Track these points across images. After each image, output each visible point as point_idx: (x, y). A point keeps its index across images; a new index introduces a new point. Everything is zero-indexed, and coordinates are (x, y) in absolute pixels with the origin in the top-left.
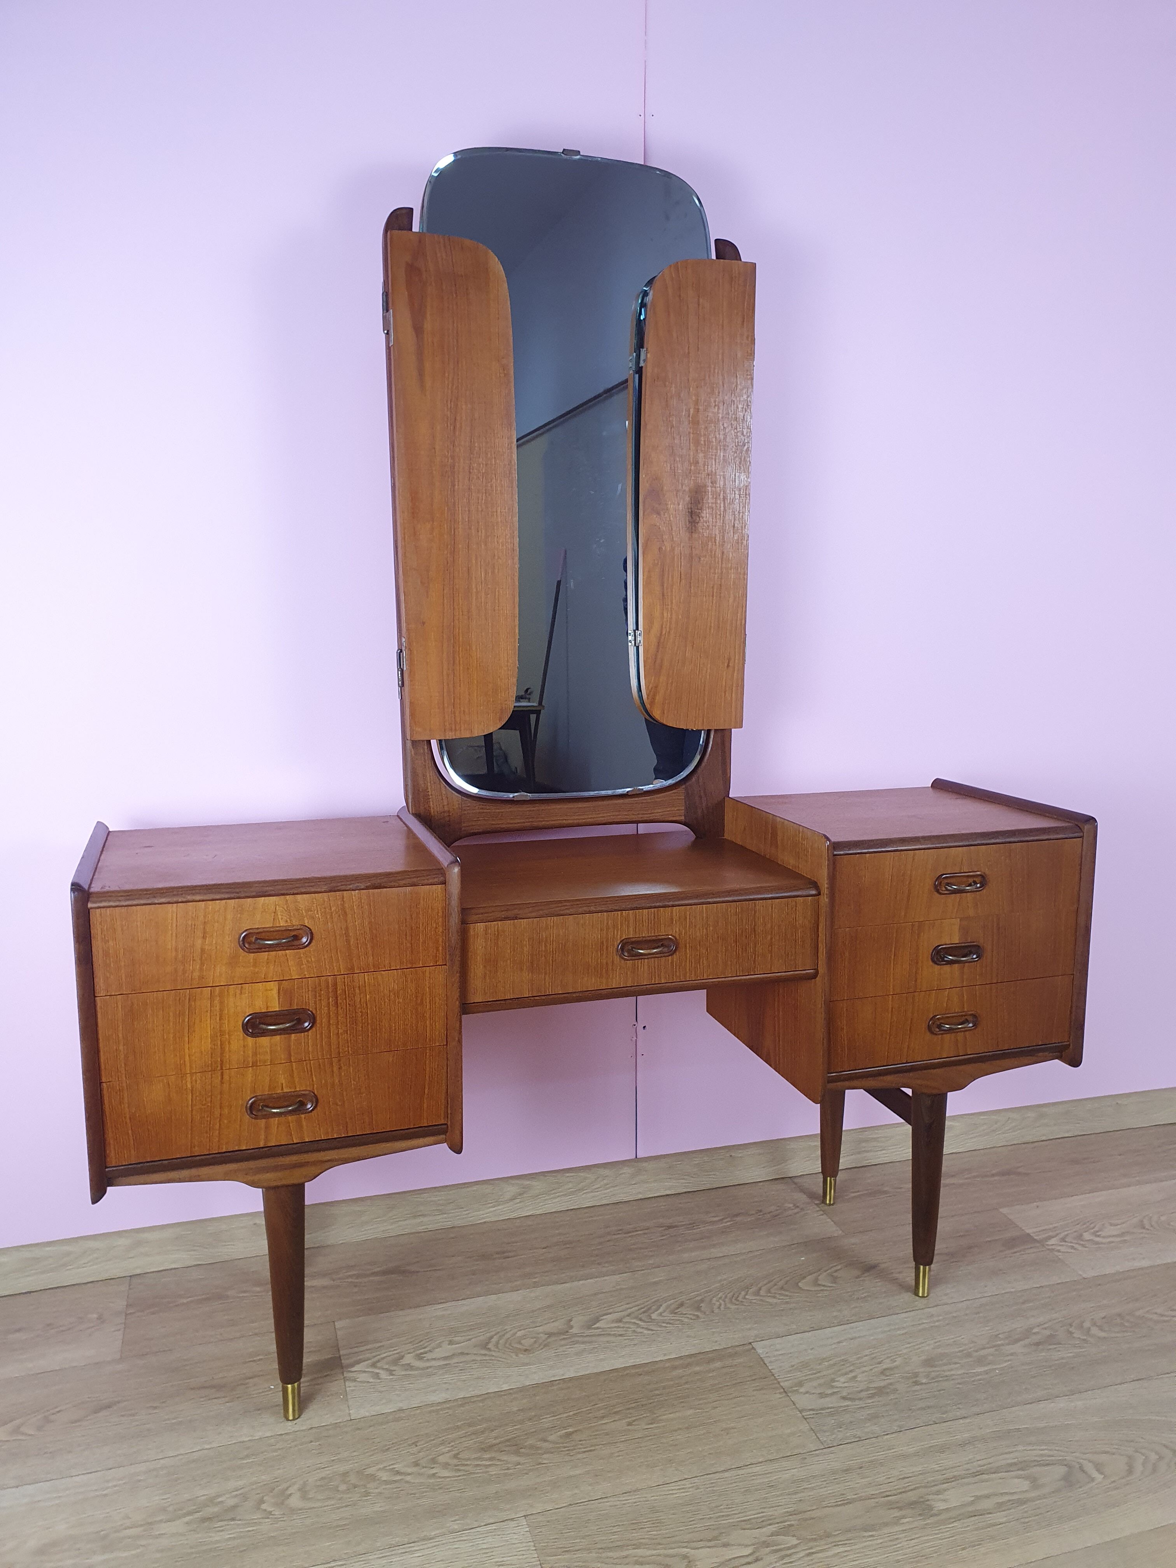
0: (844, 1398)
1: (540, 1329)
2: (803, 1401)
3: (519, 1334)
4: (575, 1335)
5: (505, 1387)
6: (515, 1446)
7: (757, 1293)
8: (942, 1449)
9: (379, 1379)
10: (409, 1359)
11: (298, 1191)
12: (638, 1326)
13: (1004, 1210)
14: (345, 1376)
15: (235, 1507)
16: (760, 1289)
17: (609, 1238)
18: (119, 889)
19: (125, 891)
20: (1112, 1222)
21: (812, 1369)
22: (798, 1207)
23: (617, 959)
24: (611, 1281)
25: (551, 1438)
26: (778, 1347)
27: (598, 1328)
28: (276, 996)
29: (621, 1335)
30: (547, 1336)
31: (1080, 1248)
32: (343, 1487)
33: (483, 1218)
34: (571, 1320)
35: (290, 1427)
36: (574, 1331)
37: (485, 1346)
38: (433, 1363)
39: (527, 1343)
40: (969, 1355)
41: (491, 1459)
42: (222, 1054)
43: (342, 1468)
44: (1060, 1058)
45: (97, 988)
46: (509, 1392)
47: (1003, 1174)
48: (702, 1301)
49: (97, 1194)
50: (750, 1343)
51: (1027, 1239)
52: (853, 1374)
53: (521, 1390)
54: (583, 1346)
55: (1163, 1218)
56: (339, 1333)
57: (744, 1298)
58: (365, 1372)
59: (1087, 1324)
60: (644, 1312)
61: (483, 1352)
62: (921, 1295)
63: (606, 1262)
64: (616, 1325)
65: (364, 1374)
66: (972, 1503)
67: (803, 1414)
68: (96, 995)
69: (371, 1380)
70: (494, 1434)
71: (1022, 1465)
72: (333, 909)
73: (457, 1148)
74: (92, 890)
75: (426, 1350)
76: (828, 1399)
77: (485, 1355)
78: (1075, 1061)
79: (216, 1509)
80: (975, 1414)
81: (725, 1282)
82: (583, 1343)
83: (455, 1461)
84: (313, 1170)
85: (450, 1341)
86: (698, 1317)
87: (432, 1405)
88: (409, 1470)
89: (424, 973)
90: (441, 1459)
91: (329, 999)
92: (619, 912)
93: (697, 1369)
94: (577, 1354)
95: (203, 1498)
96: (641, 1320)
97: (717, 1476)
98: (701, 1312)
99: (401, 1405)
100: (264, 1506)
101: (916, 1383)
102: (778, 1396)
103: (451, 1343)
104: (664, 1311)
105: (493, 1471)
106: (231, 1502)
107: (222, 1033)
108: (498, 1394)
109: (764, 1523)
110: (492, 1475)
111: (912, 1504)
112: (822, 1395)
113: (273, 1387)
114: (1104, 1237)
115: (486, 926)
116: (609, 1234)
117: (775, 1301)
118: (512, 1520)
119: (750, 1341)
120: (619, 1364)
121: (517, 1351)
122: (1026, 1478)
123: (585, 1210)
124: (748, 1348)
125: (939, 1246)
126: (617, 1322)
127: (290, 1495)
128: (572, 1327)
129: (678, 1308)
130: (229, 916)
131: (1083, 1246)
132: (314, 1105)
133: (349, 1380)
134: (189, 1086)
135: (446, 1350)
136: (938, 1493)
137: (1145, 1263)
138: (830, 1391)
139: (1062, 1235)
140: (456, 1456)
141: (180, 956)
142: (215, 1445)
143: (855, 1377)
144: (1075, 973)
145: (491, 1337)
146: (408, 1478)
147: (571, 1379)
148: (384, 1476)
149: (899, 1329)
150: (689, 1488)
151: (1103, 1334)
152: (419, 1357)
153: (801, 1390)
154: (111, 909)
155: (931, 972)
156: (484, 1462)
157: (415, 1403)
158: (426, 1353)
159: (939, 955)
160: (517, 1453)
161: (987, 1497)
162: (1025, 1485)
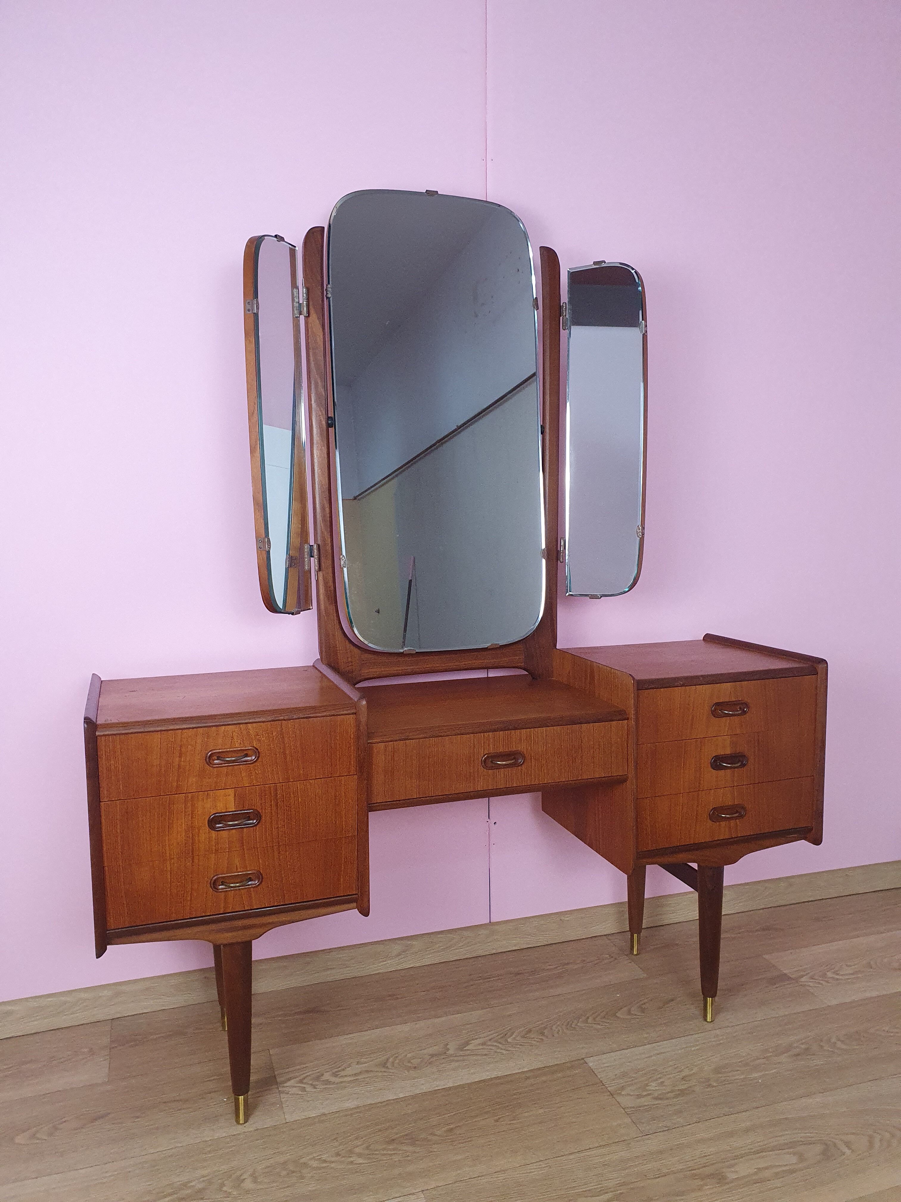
0: (656, 1098)
1: (425, 1051)
2: (626, 1101)
3: (409, 1055)
4: (451, 1055)
5: (401, 1095)
6: (413, 1140)
7: (586, 1021)
8: (731, 1134)
9: (306, 1091)
10: (327, 1076)
11: (247, 947)
12: (498, 1048)
13: (766, 957)
14: (280, 1089)
15: (204, 1189)
16: (588, 1018)
17: (472, 983)
18: (117, 721)
19: (122, 723)
20: (849, 964)
21: (630, 1077)
22: (612, 957)
23: (481, 769)
24: (476, 1015)
25: (438, 1133)
26: (604, 1061)
27: (468, 1050)
28: (233, 799)
29: (486, 1055)
30: (430, 1056)
31: (824, 983)
32: (284, 1173)
33: (378, 970)
34: (447, 1044)
35: (240, 1129)
36: (451, 1052)
37: (384, 1065)
38: (346, 1079)
39: (415, 1062)
40: (747, 1064)
41: (394, 1150)
42: (192, 844)
43: (281, 1159)
44: (805, 839)
45: (102, 795)
46: (404, 1099)
47: (764, 930)
48: (545, 1028)
49: (100, 951)
50: (583, 1059)
51: (784, 978)
52: (661, 1080)
53: (414, 1097)
54: (457, 1064)
55: (886, 960)
56: (273, 1058)
57: (576, 1025)
58: (296, 1087)
59: (833, 1040)
60: (502, 1037)
61: (384, 1070)
62: (708, 1020)
63: (471, 1001)
64: (481, 1047)
65: (295, 1089)
66: (756, 1173)
67: (626, 1111)
68: (101, 801)
69: (300, 1093)
70: (395, 1130)
71: (792, 1145)
72: (274, 734)
73: (365, 912)
74: (98, 722)
75: (340, 1069)
76: (643, 1100)
77: (385, 1072)
78: (817, 840)
79: (189, 1191)
80: (754, 1108)
81: (561, 1014)
82: (458, 1061)
83: (367, 1152)
84: (260, 930)
85: (358, 1062)
86: (542, 1039)
87: (346, 1110)
88: (333, 1159)
89: (340, 781)
90: (357, 1150)
91: (271, 802)
92: (482, 734)
93: (544, 1078)
94: (453, 1070)
95: (178, 1183)
96: (500, 1043)
97: (564, 1158)
98: (544, 1036)
99: (323, 1111)
100: (225, 1189)
101: (710, 1086)
102: (606, 1097)
103: (358, 1063)
104: (517, 1036)
105: (396, 1158)
106: (200, 1186)
107: (193, 827)
108: (397, 1101)
109: (602, 1192)
110: (396, 1161)
111: (711, 1176)
112: (639, 1096)
113: (226, 1100)
114: (842, 975)
115: (385, 745)
116: (472, 980)
117: (599, 1027)
118: (413, 1194)
119: (583, 1057)
120: (485, 1076)
121: (408, 1069)
122: (794, 1154)
123: (453, 963)
124: (582, 1061)
125: (721, 984)
126: (482, 1045)
127: (244, 1179)
128: (448, 1049)
129: (526, 1034)
130: (199, 741)
131: (827, 982)
132: (260, 881)
133: (283, 1092)
134: (169, 869)
135: (356, 1068)
136: (732, 1166)
137: (874, 994)
138: (645, 1093)
139: (811, 974)
140: (368, 1148)
141: (163, 770)
142: (184, 1144)
143: (662, 1082)
144: (815, 775)
145: (388, 1060)
146: (333, 1165)
147: (450, 1088)
148: (315, 1164)
149: (693, 1046)
150: (544, 1167)
151: (844, 1047)
152: (335, 1075)
153: (623, 1093)
154: (113, 736)
155: (711, 776)
156: (389, 1152)
157: (334, 1108)
158: (339, 1071)
159: (717, 763)
160: (413, 1144)
161: (767, 1168)
162: (794, 1159)
